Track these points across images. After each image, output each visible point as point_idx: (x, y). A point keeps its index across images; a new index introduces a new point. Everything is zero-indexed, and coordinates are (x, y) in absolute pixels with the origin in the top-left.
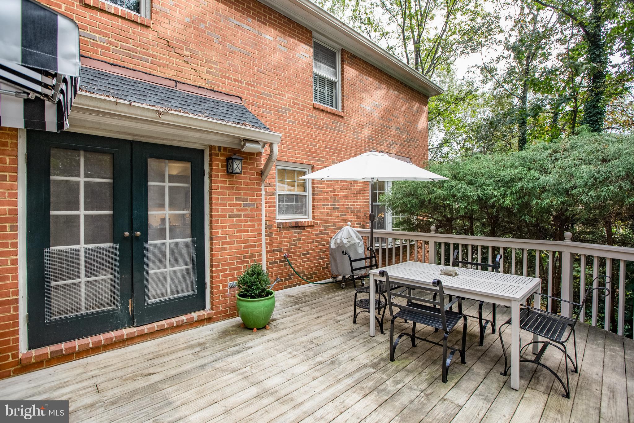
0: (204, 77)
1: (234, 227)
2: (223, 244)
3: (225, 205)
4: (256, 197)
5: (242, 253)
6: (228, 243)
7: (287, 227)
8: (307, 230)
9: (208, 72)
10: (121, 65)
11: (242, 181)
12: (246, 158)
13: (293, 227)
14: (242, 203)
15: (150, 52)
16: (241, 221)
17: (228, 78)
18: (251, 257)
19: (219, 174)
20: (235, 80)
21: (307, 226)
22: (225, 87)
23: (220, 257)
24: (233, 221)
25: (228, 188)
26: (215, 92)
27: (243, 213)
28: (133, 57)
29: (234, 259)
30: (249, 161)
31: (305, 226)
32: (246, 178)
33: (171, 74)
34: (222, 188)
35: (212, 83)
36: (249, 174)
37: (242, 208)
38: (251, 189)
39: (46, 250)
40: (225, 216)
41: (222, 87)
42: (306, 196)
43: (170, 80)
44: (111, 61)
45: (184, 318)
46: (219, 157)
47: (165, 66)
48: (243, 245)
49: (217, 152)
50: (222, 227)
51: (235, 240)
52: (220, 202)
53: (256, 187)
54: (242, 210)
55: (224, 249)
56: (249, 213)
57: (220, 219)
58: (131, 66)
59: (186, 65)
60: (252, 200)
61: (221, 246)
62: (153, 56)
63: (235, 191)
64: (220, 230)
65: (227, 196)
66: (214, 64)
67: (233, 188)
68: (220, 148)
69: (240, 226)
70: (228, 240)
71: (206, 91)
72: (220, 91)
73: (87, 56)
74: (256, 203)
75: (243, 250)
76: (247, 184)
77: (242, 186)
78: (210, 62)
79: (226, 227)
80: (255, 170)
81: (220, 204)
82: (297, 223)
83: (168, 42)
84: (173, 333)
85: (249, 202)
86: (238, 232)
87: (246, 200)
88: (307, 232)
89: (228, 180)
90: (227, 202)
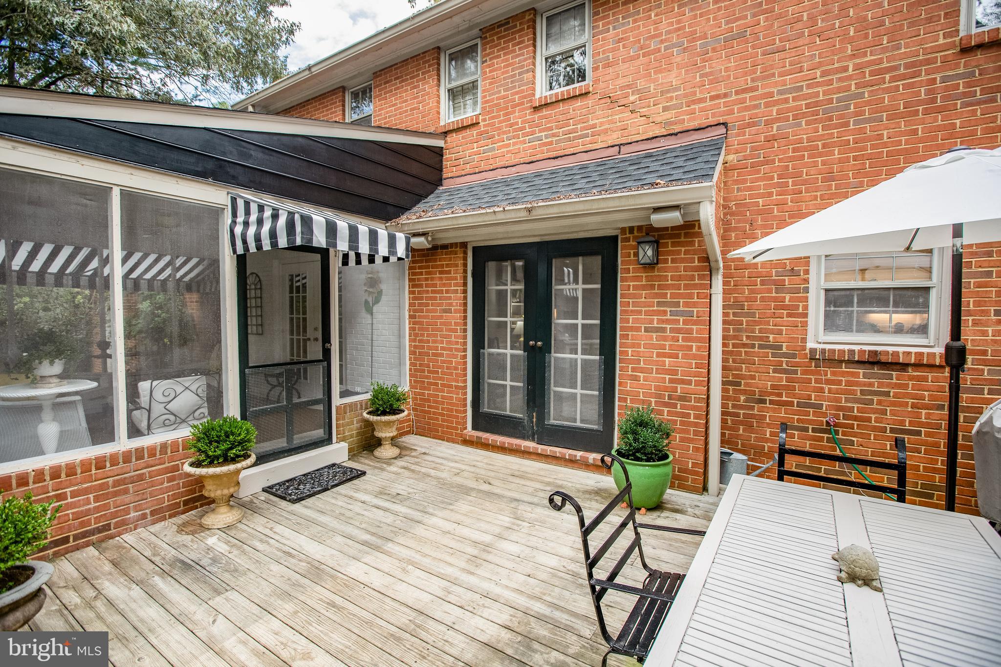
0: (658, 119)
1: (654, 346)
2: (633, 369)
3: (640, 312)
4: (696, 300)
5: (666, 389)
6: (642, 370)
7: (841, 362)
8: (911, 372)
9: (665, 109)
10: (561, 155)
11: (670, 274)
12: (678, 236)
13: (858, 362)
14: (668, 309)
15: (591, 123)
16: (665, 339)
17: (702, 100)
18: (681, 398)
19: (631, 267)
20: (712, 98)
21: (918, 365)
22: (694, 119)
23: (628, 388)
24: (652, 339)
25: (644, 288)
26: (676, 134)
27: (669, 326)
28: (575, 138)
29: (651, 395)
30: (682, 239)
31: (907, 365)
32: (677, 269)
33: (615, 138)
34: (636, 288)
35: (672, 123)
36: (683, 260)
37: (668, 317)
38: (687, 287)
39: (482, 351)
40: (638, 329)
41: (689, 120)
42: (927, 289)
43: (612, 146)
44: (554, 154)
45: (579, 454)
46: (631, 243)
47: (605, 131)
48: (667, 377)
49: (628, 235)
50: (633, 346)
51: (654, 368)
52: (631, 308)
53: (697, 281)
54: (668, 321)
55: (636, 379)
56: (681, 326)
57: (630, 333)
58: (572, 150)
59: (634, 115)
60: (686, 304)
61: (630, 373)
62: (594, 126)
63: (656, 291)
64: (630, 350)
65: (643, 300)
66: (677, 89)
67: (652, 287)
68: (631, 229)
69: (663, 347)
70: (642, 365)
71: (662, 140)
72: (685, 129)
73: (535, 160)
74: (695, 310)
75: (667, 384)
76: (680, 278)
77: (670, 282)
78: (668, 91)
79: (639, 346)
80: (695, 252)
81: (632, 311)
82: (875, 353)
83: (610, 97)
84: (566, 466)
85: (681, 309)
86: (658, 355)
87: (677, 304)
88: (911, 378)
89: (644, 275)
90: (643, 309)
